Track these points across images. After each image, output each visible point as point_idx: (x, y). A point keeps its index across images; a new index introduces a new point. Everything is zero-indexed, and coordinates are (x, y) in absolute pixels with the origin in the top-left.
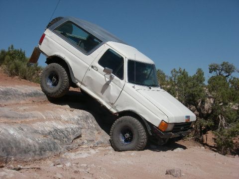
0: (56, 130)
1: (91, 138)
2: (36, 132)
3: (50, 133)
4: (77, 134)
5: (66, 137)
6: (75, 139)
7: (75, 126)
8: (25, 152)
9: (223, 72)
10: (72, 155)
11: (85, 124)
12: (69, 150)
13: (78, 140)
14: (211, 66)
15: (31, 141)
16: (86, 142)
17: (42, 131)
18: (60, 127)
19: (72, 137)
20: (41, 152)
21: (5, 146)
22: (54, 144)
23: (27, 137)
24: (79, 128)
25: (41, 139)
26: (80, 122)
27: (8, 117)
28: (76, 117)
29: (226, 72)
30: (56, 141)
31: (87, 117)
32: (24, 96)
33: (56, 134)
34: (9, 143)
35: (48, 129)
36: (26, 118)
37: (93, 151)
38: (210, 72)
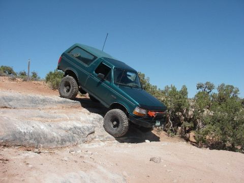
0: (75, 128)
1: (102, 134)
2: (60, 128)
3: (70, 129)
4: (91, 131)
5: (83, 133)
6: (89, 134)
7: (90, 125)
8: (51, 142)
9: (206, 89)
10: (86, 146)
11: (98, 123)
12: (85, 142)
13: (92, 135)
14: (198, 84)
15: (55, 135)
16: (97, 136)
17: (65, 128)
18: (79, 125)
19: (87, 133)
20: (62, 142)
21: (36, 136)
22: (73, 137)
23: (53, 131)
24: (93, 127)
25: (63, 133)
26: (94, 122)
27: (42, 117)
28: (91, 119)
29: (209, 89)
30: (74, 135)
31: (100, 119)
32: (56, 103)
33: (75, 130)
34: (39, 135)
35: (69, 126)
36: (55, 118)
37: (102, 144)
38: (198, 89)
